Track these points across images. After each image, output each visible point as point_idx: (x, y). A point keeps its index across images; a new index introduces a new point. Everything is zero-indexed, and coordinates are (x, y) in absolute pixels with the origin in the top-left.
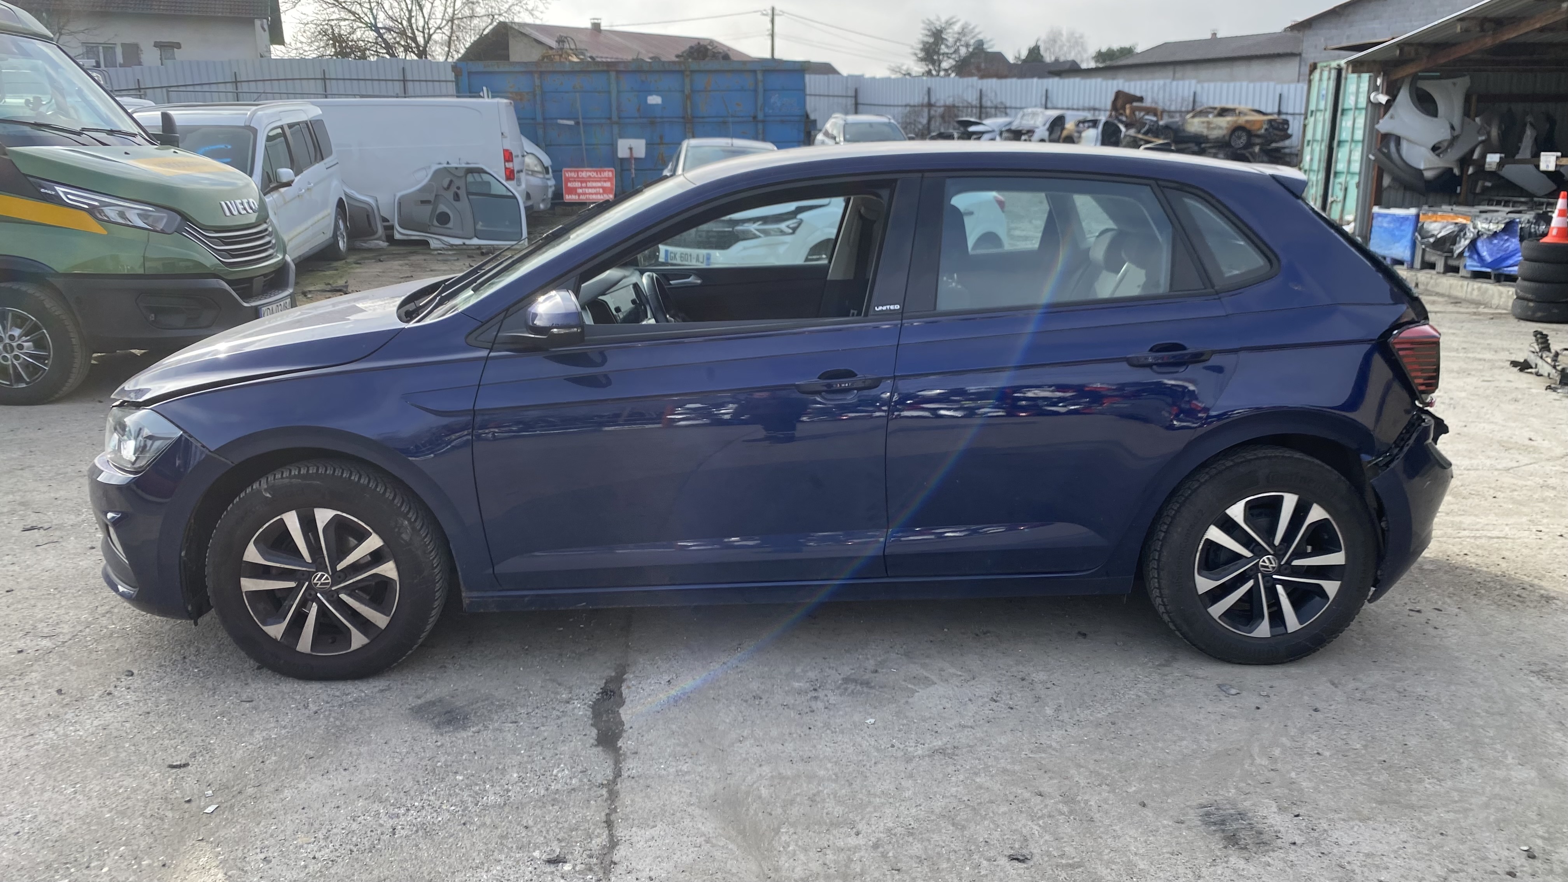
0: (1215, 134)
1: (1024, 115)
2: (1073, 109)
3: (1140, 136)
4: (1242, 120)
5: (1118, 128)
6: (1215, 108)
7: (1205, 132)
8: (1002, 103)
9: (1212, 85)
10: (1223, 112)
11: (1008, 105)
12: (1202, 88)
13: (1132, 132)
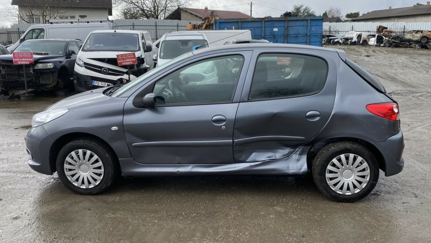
0: (415, 39)
1: (349, 34)
2: (363, 32)
3: (390, 40)
4: (425, 34)
5: (383, 37)
6: (415, 31)
7: (412, 38)
8: (337, 30)
9: (411, 23)
10: (417, 32)
11: (339, 30)
12: (407, 24)
13: (387, 38)
